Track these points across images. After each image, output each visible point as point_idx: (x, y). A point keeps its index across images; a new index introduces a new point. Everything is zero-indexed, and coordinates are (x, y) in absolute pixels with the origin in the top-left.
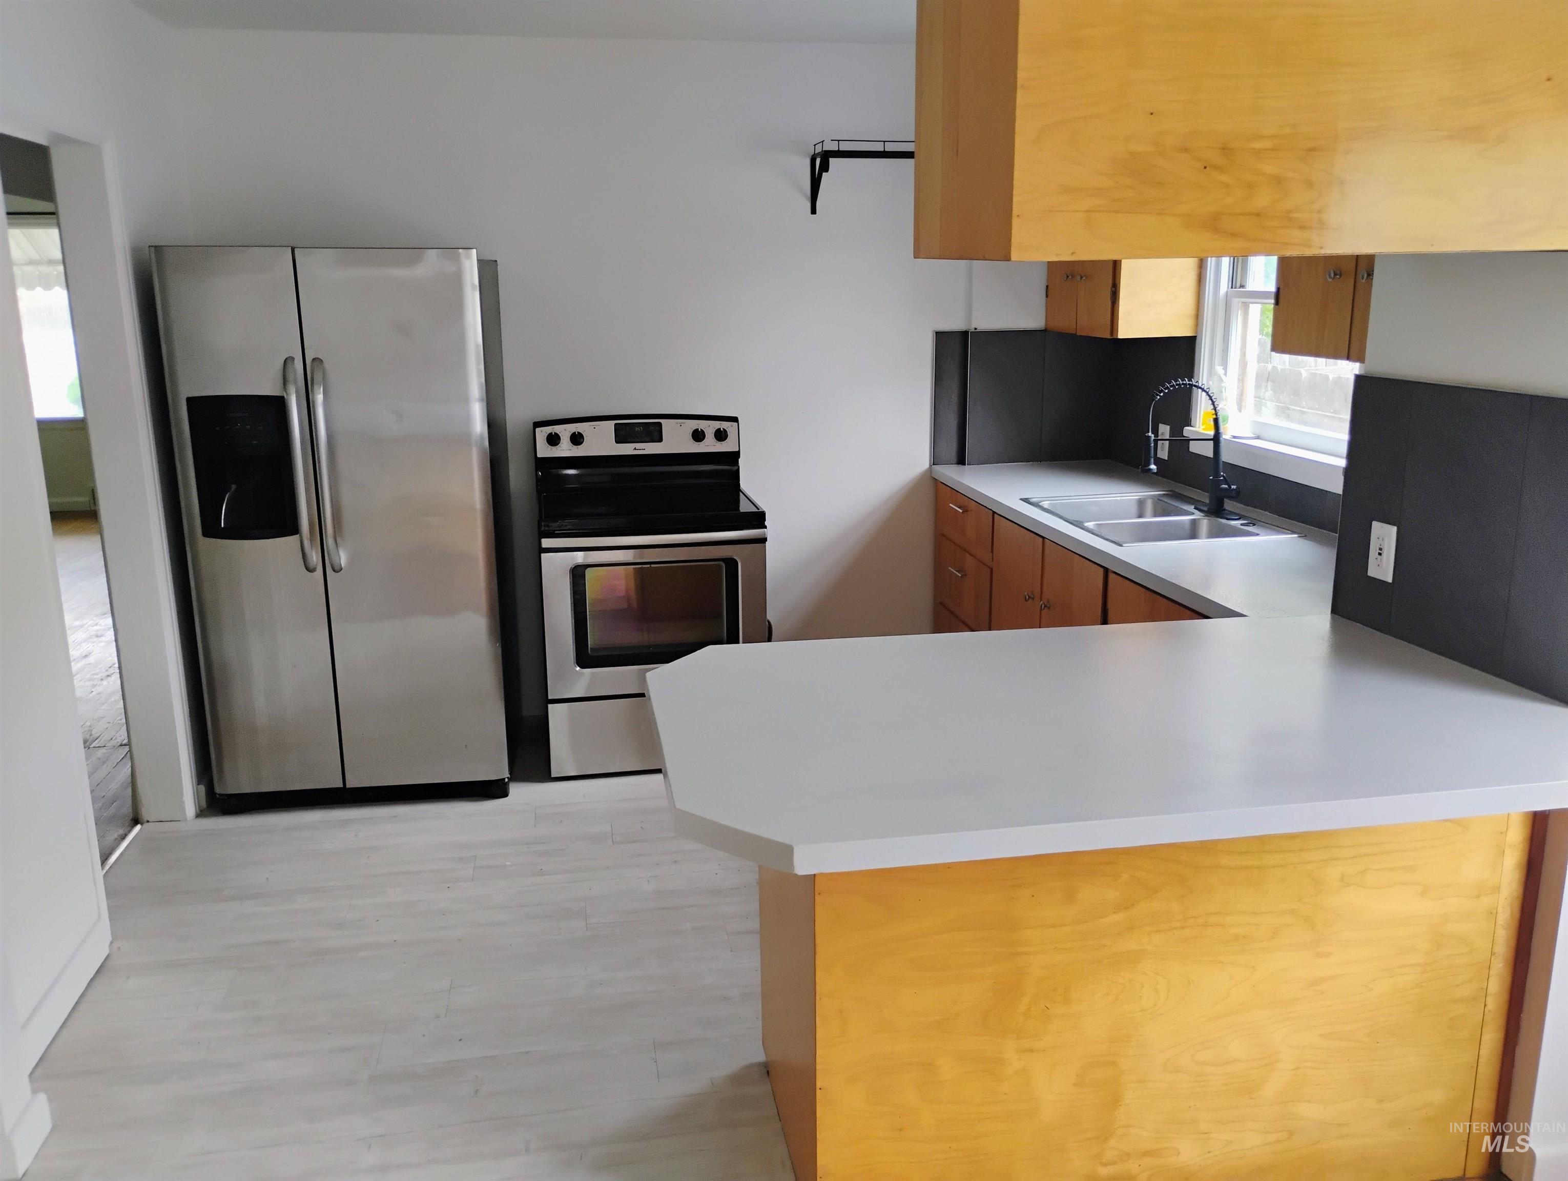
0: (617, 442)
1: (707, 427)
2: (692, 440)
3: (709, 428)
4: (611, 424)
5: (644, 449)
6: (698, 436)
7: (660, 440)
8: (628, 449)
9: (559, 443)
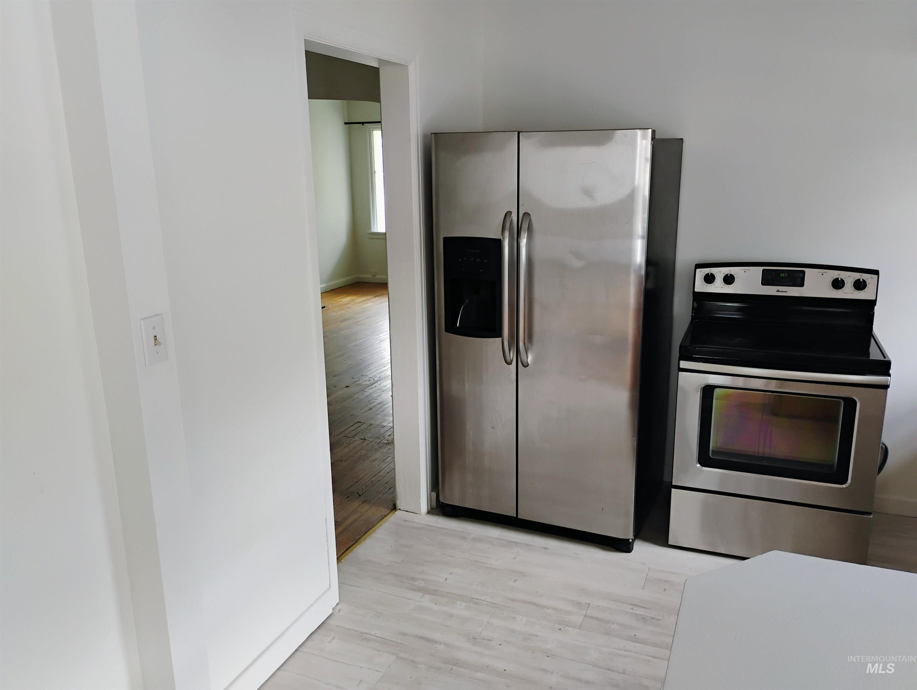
0: (763, 284)
1: (847, 277)
2: (831, 286)
3: (849, 278)
4: (759, 270)
5: (786, 292)
6: (838, 284)
7: (802, 285)
8: (771, 291)
9: (714, 281)
